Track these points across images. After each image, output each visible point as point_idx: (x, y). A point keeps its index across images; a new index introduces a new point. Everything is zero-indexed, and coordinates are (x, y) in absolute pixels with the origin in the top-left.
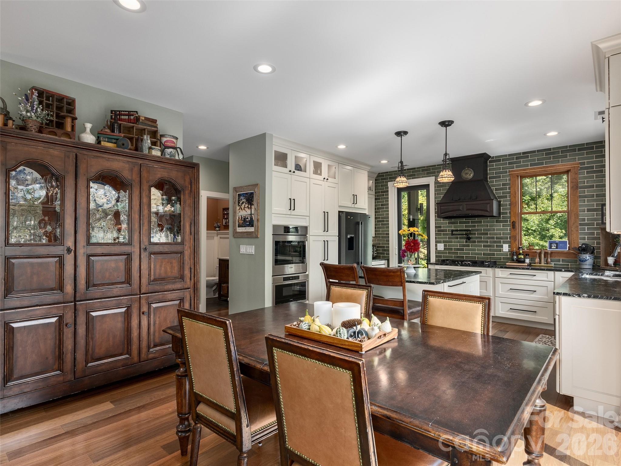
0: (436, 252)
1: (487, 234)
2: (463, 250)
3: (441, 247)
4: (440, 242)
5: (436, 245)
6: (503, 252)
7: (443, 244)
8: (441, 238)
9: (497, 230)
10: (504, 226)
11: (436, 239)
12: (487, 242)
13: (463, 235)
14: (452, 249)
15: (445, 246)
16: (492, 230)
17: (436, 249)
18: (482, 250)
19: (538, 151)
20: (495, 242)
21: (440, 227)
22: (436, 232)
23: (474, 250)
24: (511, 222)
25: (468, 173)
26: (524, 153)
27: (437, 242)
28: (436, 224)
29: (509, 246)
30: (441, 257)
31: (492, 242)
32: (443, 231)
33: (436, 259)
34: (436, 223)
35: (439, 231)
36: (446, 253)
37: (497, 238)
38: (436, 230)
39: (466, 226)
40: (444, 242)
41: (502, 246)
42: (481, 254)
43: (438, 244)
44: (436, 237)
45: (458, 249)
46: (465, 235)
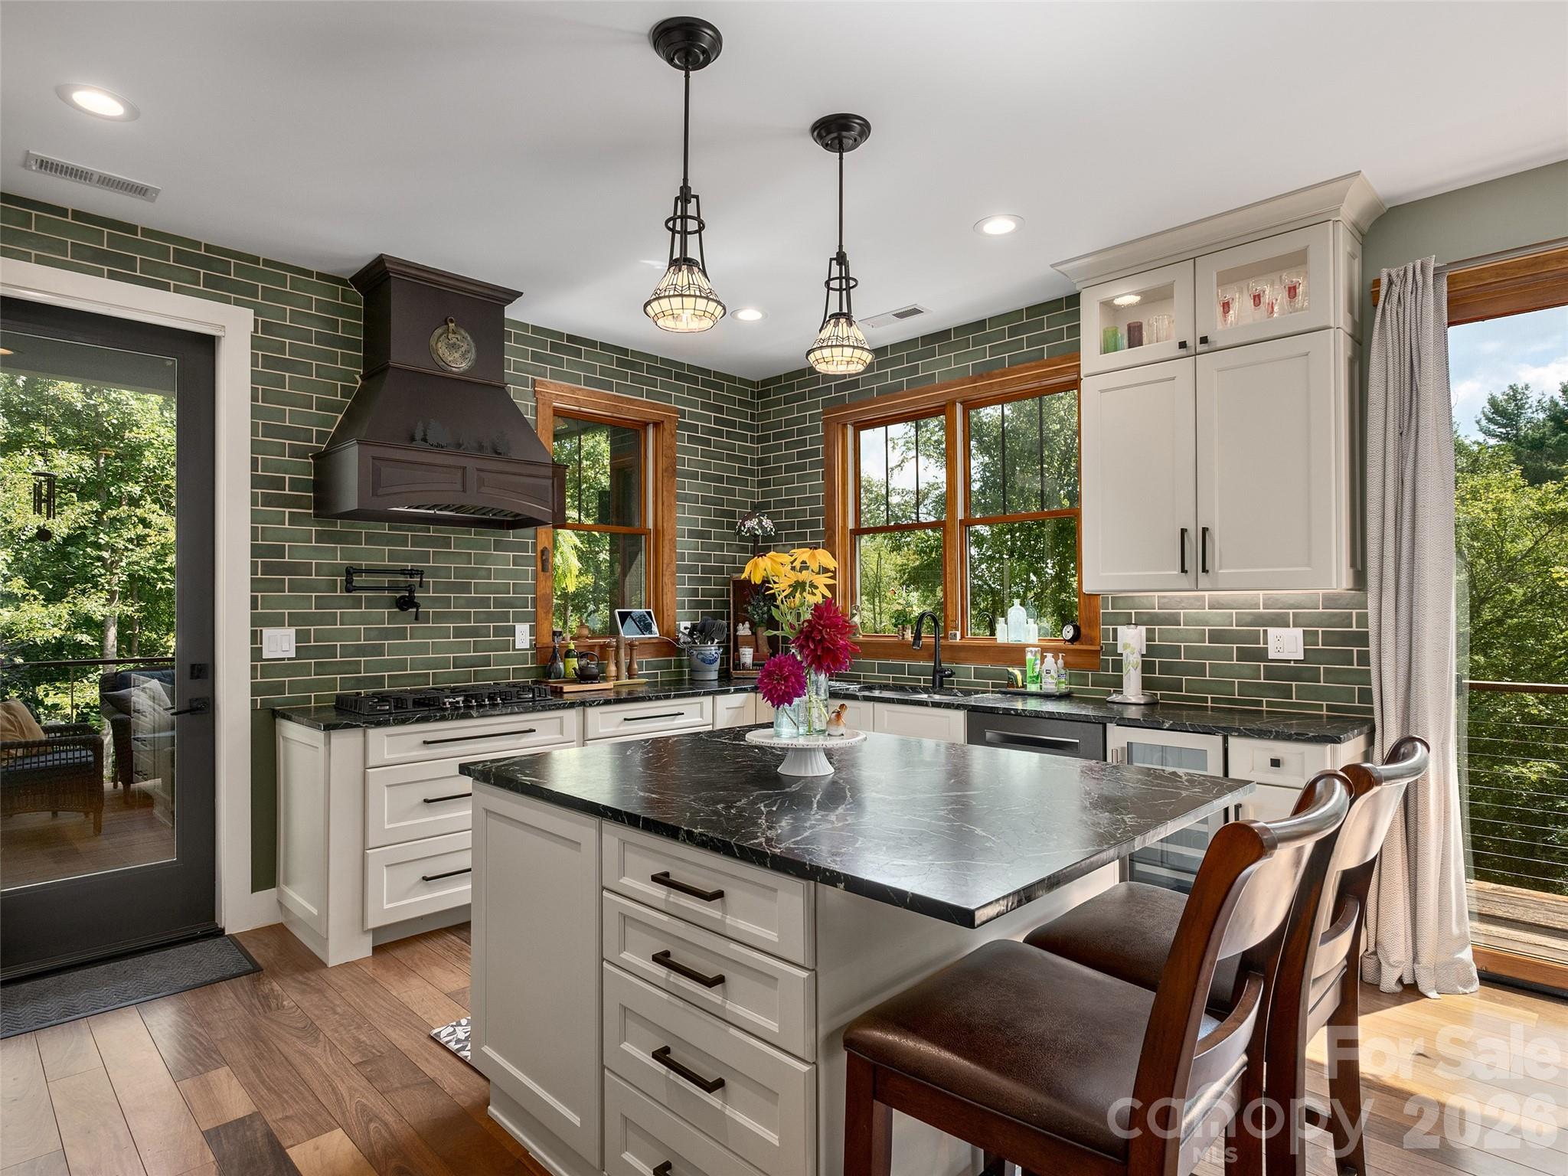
0: (254, 668)
1: (465, 587)
2: (378, 650)
3: (281, 643)
4: (277, 622)
5: (256, 637)
6: (514, 649)
7: (291, 632)
8: (284, 603)
9: (500, 574)
10: (520, 561)
11: (254, 606)
12: (466, 617)
13: (383, 589)
14: (331, 651)
15: (301, 637)
16: (484, 573)
17: (256, 653)
18: (449, 648)
19: (604, 346)
20: (491, 617)
21: (279, 551)
22: (254, 572)
23: (424, 649)
24: (539, 549)
25: (459, 347)
26: (572, 338)
27: (259, 622)
28: (254, 537)
29: (533, 631)
30: (279, 688)
31: (482, 617)
32: (291, 569)
33: (253, 702)
34: (254, 530)
35: (268, 569)
36: (305, 669)
37: (498, 603)
38: (254, 565)
39: (393, 556)
40: (294, 620)
41: (512, 632)
42: (444, 663)
43: (268, 633)
44: (254, 600)
45: (361, 651)
46: (390, 589)
